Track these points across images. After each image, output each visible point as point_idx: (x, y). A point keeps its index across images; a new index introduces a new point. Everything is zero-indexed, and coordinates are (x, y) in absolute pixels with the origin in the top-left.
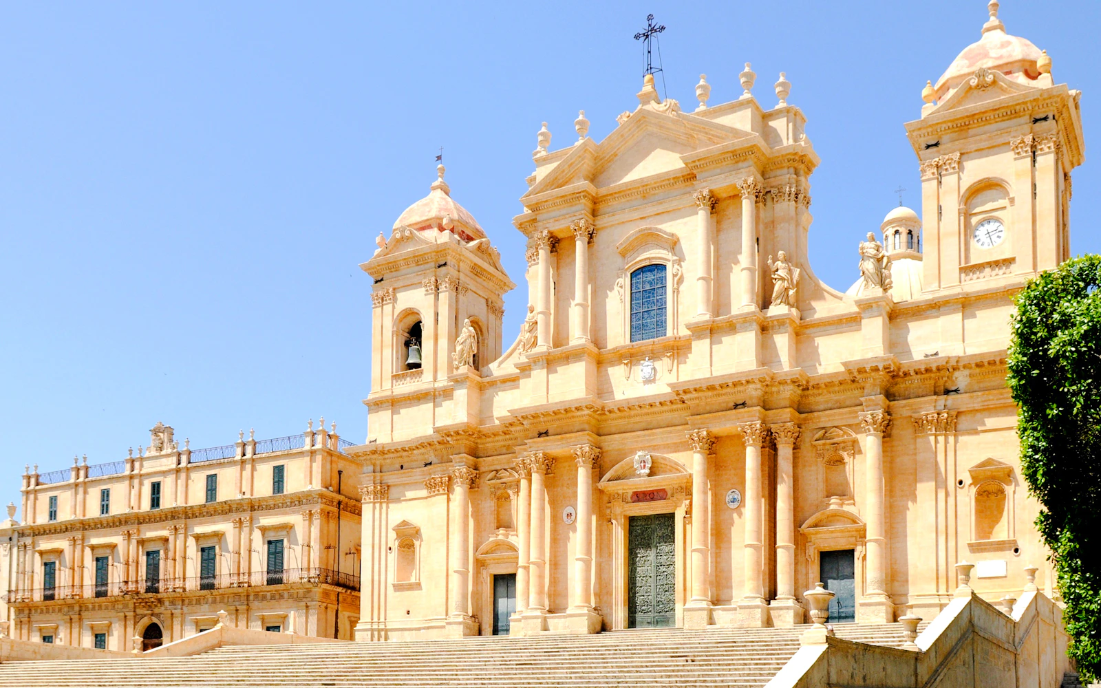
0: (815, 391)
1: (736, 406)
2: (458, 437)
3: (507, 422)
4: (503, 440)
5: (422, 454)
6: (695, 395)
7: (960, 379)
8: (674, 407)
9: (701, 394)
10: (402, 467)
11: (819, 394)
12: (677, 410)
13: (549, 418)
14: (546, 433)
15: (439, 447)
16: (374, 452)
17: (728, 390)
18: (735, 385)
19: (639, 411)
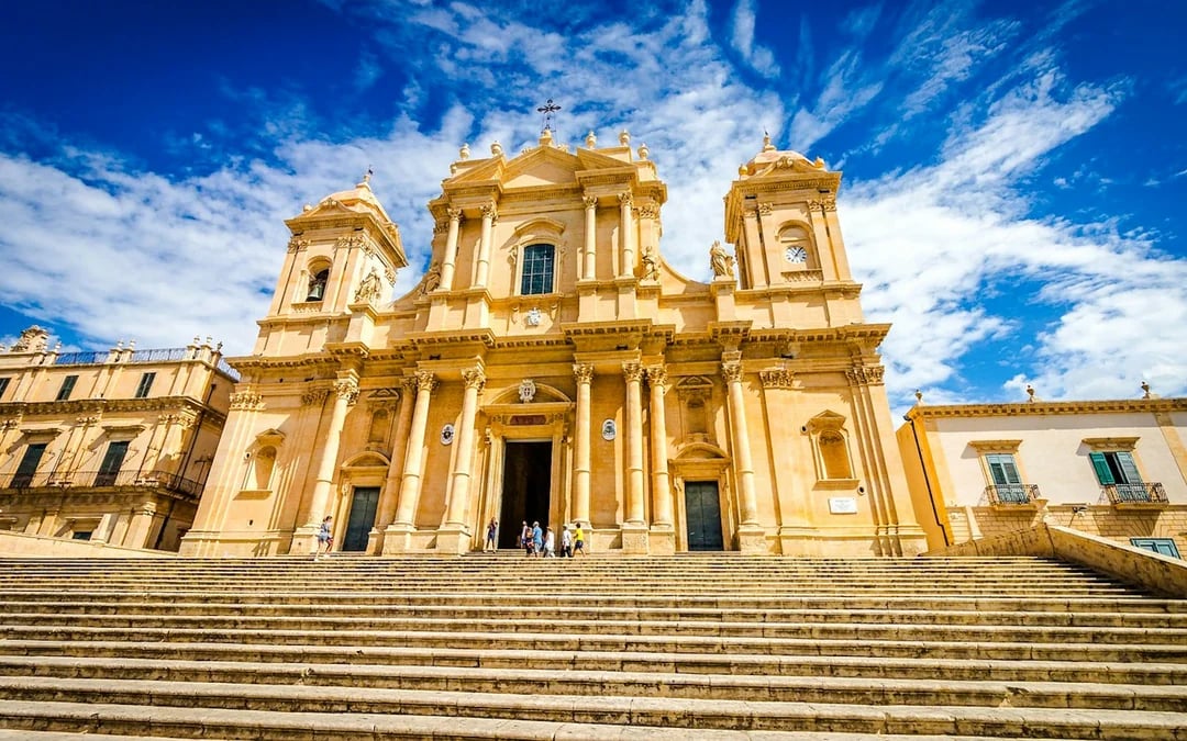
0: (678, 347)
1: (619, 348)
2: (348, 355)
3: (400, 346)
4: (390, 364)
5: (305, 370)
6: (583, 336)
7: (793, 348)
8: (559, 347)
9: (590, 336)
10: (281, 381)
11: (681, 350)
12: (561, 349)
13: (445, 344)
14: (438, 358)
15: (325, 365)
16: (256, 364)
17: (614, 335)
18: (621, 330)
19: (526, 348)
